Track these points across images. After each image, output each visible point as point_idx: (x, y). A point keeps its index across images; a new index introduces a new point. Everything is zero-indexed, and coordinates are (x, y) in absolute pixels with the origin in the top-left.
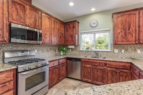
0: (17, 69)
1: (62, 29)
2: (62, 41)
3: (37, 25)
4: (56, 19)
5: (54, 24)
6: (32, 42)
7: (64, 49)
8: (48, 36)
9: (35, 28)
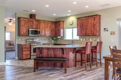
0: (31, 44)
1: (53, 26)
2: (53, 33)
3: (38, 27)
4: (48, 21)
5: (47, 25)
6: (36, 35)
7: (55, 39)
8: (43, 32)
9: (37, 29)
